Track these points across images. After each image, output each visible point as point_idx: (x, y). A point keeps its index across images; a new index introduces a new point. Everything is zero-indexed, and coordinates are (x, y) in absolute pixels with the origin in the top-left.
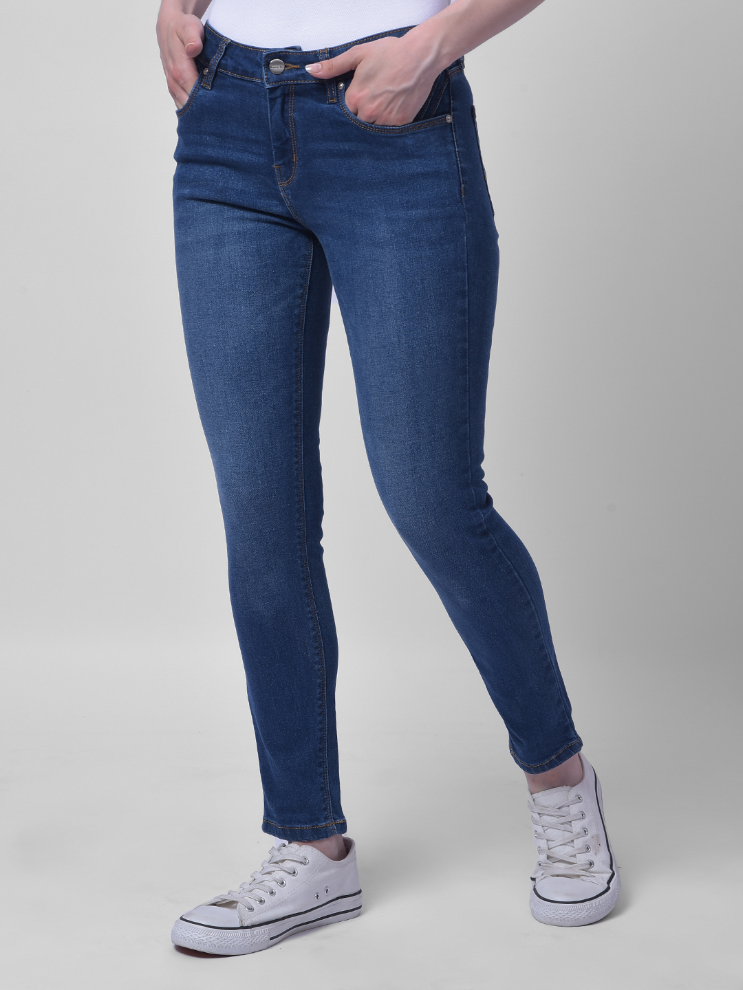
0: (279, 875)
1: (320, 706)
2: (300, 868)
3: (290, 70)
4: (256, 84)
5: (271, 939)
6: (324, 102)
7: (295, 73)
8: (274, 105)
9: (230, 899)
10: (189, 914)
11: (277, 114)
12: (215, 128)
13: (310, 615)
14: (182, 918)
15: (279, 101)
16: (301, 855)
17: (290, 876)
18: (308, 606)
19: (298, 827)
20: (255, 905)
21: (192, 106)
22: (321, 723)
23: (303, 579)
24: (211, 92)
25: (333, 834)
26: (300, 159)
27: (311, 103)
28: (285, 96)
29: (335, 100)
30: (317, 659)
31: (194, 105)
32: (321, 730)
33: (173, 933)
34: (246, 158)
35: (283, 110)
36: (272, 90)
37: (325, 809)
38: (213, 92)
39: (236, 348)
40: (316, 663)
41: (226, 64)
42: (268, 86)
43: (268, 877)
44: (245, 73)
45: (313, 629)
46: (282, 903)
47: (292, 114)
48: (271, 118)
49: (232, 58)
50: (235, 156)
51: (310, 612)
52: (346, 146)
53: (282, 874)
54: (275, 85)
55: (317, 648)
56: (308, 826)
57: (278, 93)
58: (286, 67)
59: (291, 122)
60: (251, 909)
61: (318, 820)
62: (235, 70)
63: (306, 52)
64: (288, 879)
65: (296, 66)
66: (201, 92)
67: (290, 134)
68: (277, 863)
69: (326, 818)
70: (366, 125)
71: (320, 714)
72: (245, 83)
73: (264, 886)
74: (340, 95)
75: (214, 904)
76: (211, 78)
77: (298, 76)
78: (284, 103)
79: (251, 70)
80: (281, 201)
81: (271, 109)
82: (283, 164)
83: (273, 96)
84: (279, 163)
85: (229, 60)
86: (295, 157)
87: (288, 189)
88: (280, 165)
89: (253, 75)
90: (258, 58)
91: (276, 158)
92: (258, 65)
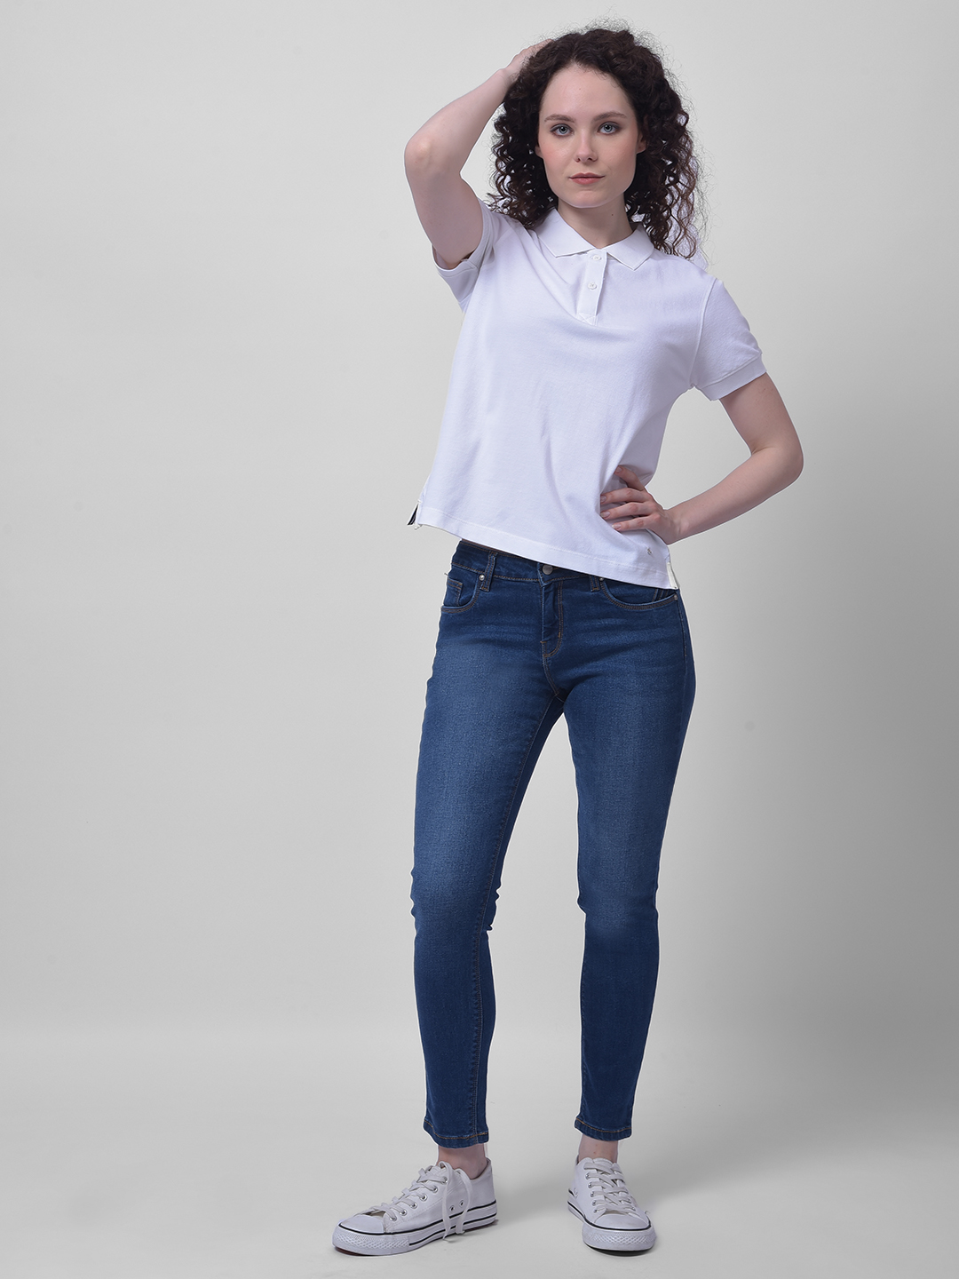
0: (422, 1190)
1: (475, 1047)
2: (439, 1187)
5: (411, 1244)
6: (589, 590)
8: (548, 597)
9: (381, 1209)
10: (344, 1222)
11: (550, 603)
14: (340, 1225)
15: (551, 594)
16: (442, 1176)
17: (431, 1193)
18: (474, 972)
20: (399, 1216)
22: (474, 1058)
23: (474, 951)
24: (490, 593)
25: (474, 1143)
26: (565, 635)
27: (576, 593)
28: (556, 590)
29: (598, 589)
30: (476, 1012)
31: (477, 604)
32: (473, 1064)
34: (519, 639)
35: (554, 601)
36: (547, 587)
37: (471, 1124)
41: (500, 572)
42: (544, 585)
43: (413, 1193)
44: (518, 576)
45: (475, 989)
46: (422, 1215)
47: (560, 602)
48: (544, 607)
49: (503, 567)
51: (474, 976)
52: (607, 621)
53: (425, 1191)
54: (549, 583)
55: (476, 1003)
57: (552, 588)
59: (560, 608)
60: (394, 1219)
61: (464, 1133)
62: (508, 575)
64: (430, 1195)
66: (481, 595)
67: (559, 617)
68: (422, 1182)
69: (471, 1131)
71: (474, 1052)
72: (518, 584)
73: (409, 1200)
74: (602, 585)
75: (369, 1214)
76: (488, 583)
78: (555, 595)
79: (523, 574)
80: (540, 668)
81: (545, 600)
82: (550, 639)
83: (547, 591)
84: (546, 639)
85: (501, 568)
86: (560, 634)
87: (550, 659)
88: (547, 641)
89: (526, 576)
90: (527, 564)
91: (544, 636)
92: (529, 569)
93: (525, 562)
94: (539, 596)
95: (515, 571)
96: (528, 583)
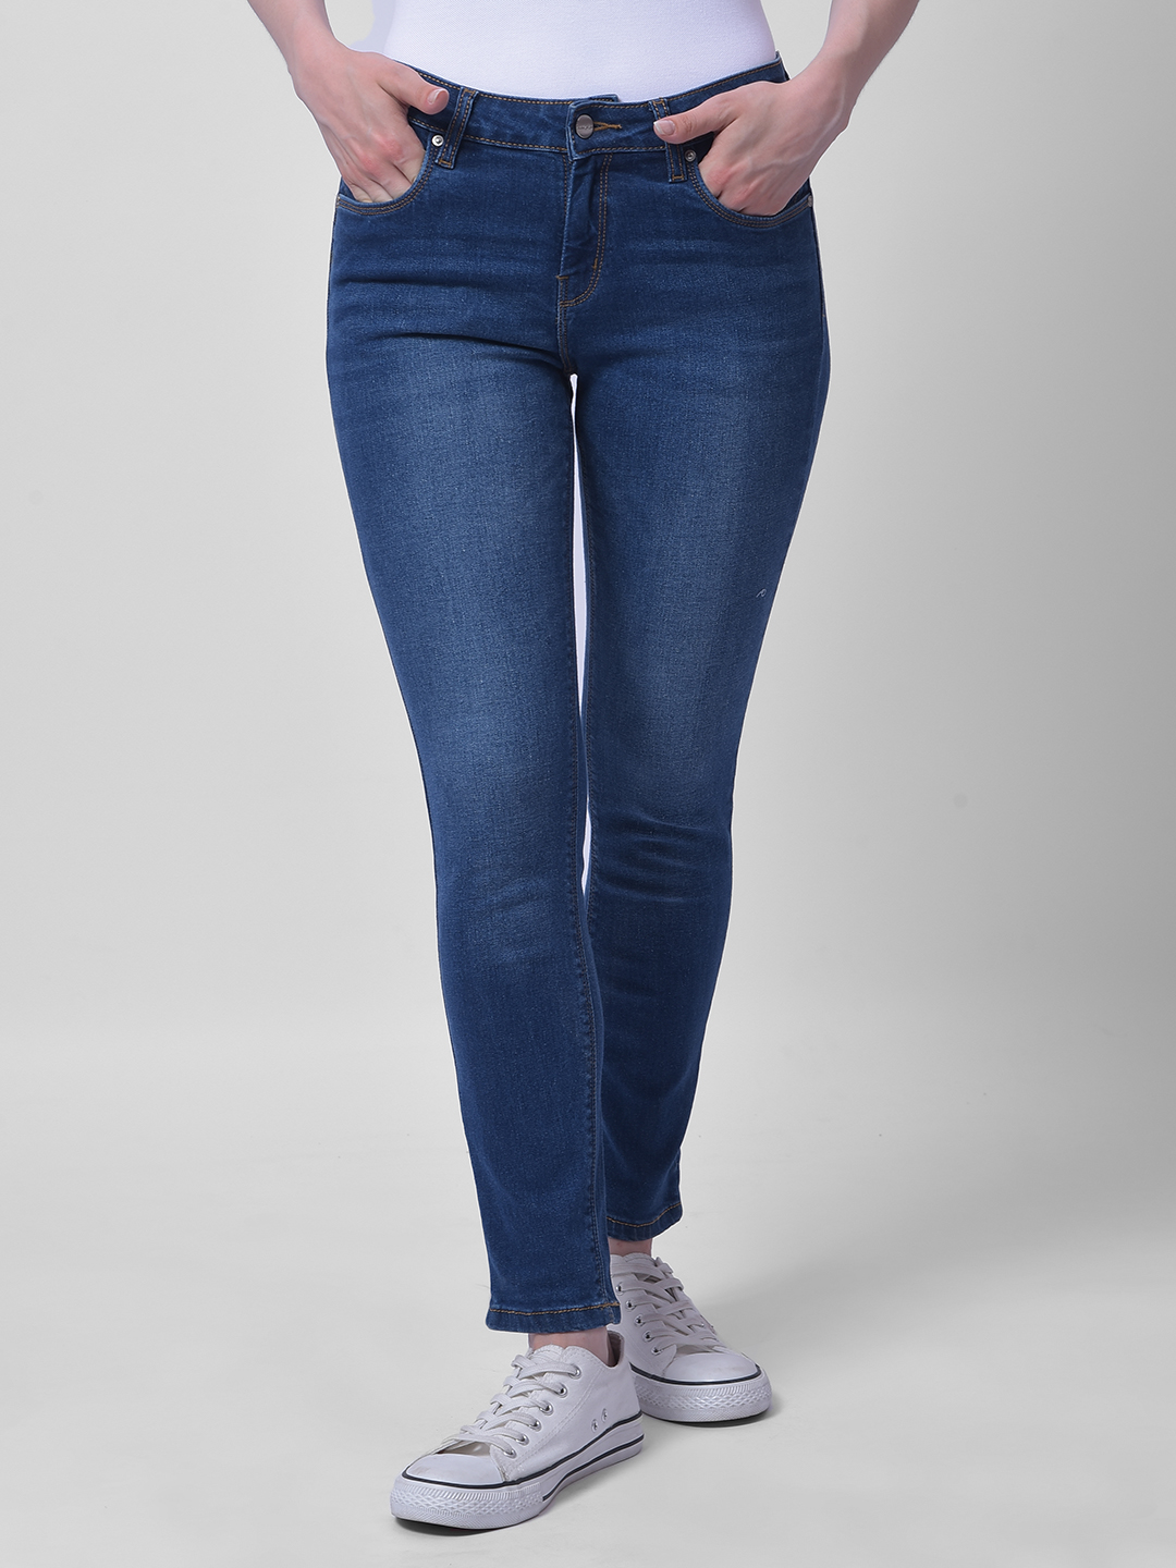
0: (542, 1396)
2: (569, 1383)
3: (604, 131)
4: (540, 155)
5: (545, 1498)
6: (664, 178)
7: (614, 135)
8: (580, 185)
9: (470, 1439)
11: (583, 199)
12: (462, 226)
13: (579, 971)
14: (405, 1475)
15: (588, 179)
16: (569, 1362)
17: (558, 1398)
19: (562, 1309)
20: (516, 1447)
21: (421, 196)
24: (454, 172)
26: (607, 266)
27: (639, 183)
28: (596, 172)
29: (682, 177)
30: (587, 1041)
31: (426, 194)
33: (393, 1501)
34: (512, 268)
35: (592, 194)
36: (581, 163)
37: (595, 1282)
38: (457, 171)
39: (498, 552)
40: (585, 1048)
41: (479, 129)
42: (577, 157)
43: (521, 1401)
44: (518, 138)
46: (552, 1440)
47: (603, 198)
48: (571, 205)
49: (487, 119)
50: (493, 267)
51: (579, 966)
52: (693, 245)
53: (545, 1395)
54: (583, 155)
55: (586, 1023)
56: (577, 1307)
57: (590, 167)
58: (595, 127)
59: (603, 210)
60: (512, 1454)
63: (626, 105)
64: (555, 1401)
65: (615, 126)
66: (436, 174)
67: (597, 229)
68: (531, 1377)
70: (734, 214)
72: (519, 155)
73: (523, 1415)
74: (691, 171)
76: (453, 151)
77: (621, 140)
78: (595, 182)
79: (531, 134)
80: (551, 329)
81: (574, 192)
82: (575, 273)
83: (581, 172)
84: (569, 271)
85: (482, 121)
86: (598, 262)
87: (571, 311)
88: (569, 275)
89: (536, 140)
90: (541, 115)
91: (565, 265)
92: (543, 125)
93: (539, 111)
94: (561, 183)
95: (512, 128)
96: (541, 154)
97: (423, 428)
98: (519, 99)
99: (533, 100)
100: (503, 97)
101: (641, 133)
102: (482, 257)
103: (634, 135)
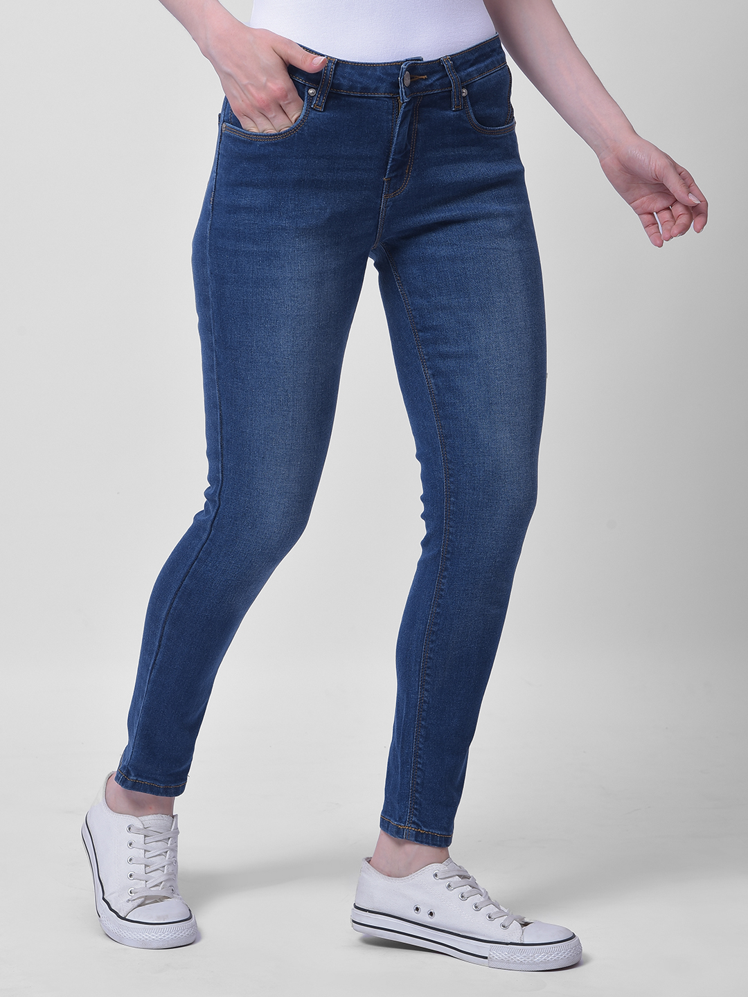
3: (418, 81)
6: (449, 109)
7: (424, 83)
8: (404, 118)
11: (406, 126)
15: (409, 115)
21: (302, 130)
24: (324, 113)
26: (415, 170)
27: (436, 113)
29: (460, 107)
31: (306, 128)
35: (411, 123)
38: (326, 113)
41: (340, 85)
42: (404, 100)
44: (365, 89)
47: (416, 126)
48: (398, 131)
49: (344, 78)
54: (410, 98)
57: (412, 105)
58: (412, 78)
59: (414, 133)
63: (428, 62)
65: (424, 77)
66: (312, 115)
67: (410, 146)
72: (365, 100)
74: (465, 102)
76: (323, 99)
77: (428, 86)
78: (412, 115)
79: (373, 86)
80: (377, 213)
81: (401, 123)
82: (396, 176)
83: (408, 109)
84: (391, 175)
85: (341, 79)
86: (409, 168)
87: (390, 201)
88: (391, 178)
89: (376, 90)
90: (378, 73)
91: (390, 171)
92: (380, 79)
93: (376, 71)
94: (390, 117)
95: (360, 83)
96: (378, 99)
97: (292, 300)
98: (363, 63)
99: (371, 64)
100: (352, 62)
101: (438, 80)
102: (339, 169)
103: (434, 81)
